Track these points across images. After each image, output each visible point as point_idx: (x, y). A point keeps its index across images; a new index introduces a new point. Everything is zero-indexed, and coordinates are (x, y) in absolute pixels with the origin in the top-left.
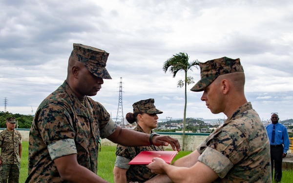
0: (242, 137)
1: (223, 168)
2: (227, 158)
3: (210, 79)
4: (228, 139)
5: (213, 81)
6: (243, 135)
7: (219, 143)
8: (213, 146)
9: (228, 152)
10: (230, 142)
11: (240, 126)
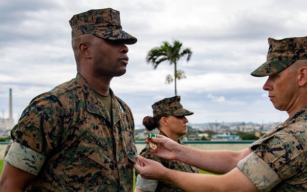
0: (299, 149)
1: (268, 184)
2: (275, 173)
3: (283, 63)
4: (280, 149)
5: (288, 66)
6: (300, 147)
7: (268, 152)
8: (260, 154)
9: (277, 165)
10: (283, 153)
11: (298, 134)
